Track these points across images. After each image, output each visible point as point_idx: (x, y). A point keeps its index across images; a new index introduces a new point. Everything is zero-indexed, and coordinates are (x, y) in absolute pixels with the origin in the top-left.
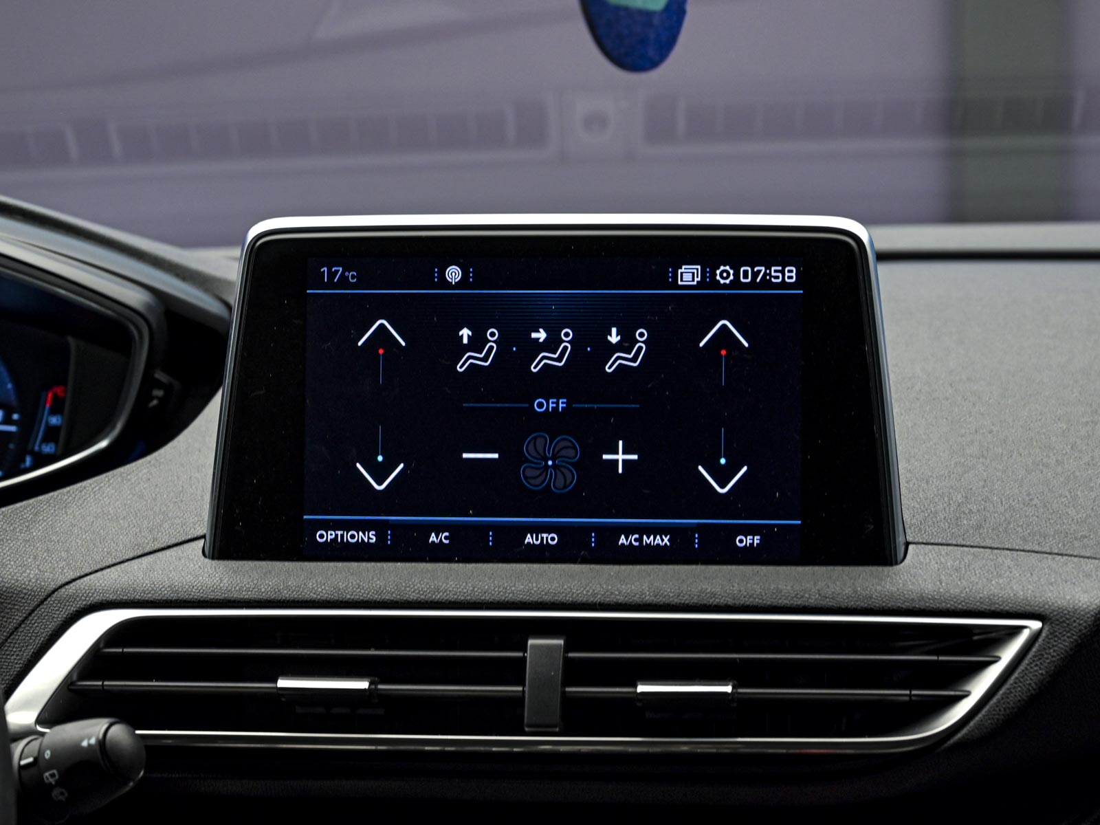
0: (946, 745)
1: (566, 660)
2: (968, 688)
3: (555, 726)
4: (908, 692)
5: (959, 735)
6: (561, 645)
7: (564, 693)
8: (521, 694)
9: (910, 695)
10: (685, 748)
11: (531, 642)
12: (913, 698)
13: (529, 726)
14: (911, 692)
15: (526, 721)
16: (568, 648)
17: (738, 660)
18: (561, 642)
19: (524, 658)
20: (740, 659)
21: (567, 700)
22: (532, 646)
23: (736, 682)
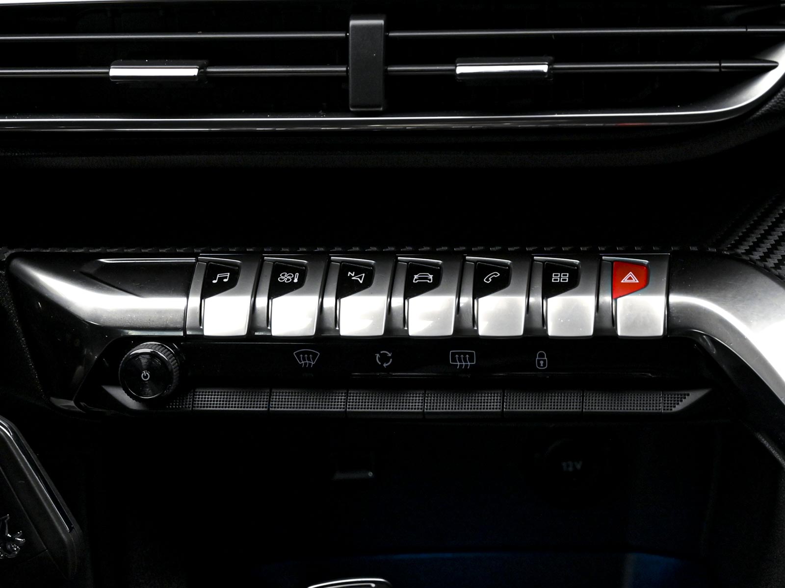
0: (755, 116)
1: (388, 40)
2: (776, 58)
3: (379, 107)
4: (718, 65)
5: (767, 107)
6: (382, 24)
7: (386, 71)
8: (345, 74)
9: (720, 67)
10: (507, 124)
11: (352, 23)
12: (723, 70)
13: (353, 107)
14: (720, 64)
15: (350, 102)
16: (388, 27)
17: (553, 36)
18: (381, 22)
19: (347, 37)
20: (555, 34)
21: (390, 79)
22: (354, 27)
23: (551, 58)
